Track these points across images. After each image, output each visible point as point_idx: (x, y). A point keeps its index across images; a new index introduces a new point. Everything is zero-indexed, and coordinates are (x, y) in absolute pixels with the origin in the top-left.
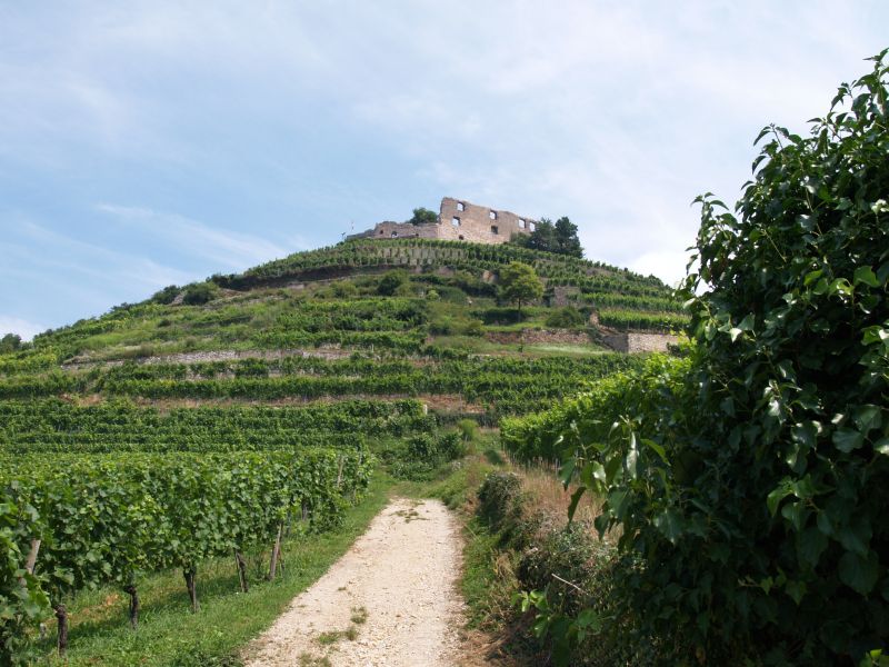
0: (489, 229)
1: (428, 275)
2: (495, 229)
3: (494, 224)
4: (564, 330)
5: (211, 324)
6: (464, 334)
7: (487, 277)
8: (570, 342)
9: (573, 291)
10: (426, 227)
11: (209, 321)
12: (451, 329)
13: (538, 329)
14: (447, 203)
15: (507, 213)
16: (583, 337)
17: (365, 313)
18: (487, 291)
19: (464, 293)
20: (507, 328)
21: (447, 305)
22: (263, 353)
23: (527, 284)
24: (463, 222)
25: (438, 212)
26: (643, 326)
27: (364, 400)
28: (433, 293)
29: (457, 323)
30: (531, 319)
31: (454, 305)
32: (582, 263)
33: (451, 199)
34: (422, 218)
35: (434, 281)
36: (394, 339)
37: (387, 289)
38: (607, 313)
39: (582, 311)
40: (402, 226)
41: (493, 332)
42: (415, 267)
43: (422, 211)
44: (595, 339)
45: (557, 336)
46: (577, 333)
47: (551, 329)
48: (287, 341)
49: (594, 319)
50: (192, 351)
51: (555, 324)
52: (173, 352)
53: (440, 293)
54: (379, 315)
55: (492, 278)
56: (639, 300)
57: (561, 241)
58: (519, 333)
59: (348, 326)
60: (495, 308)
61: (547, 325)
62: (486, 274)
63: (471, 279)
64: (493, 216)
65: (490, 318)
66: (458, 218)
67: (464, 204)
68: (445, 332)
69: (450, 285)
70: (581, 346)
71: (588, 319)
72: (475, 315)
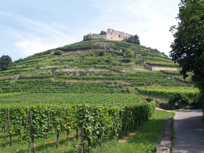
0: (118, 36)
1: (108, 50)
2: (119, 36)
3: (119, 35)
4: (139, 65)
5: (65, 61)
6: (119, 65)
7: (121, 51)
8: (140, 68)
9: (140, 55)
10: (104, 35)
11: (64, 61)
12: (116, 64)
13: (134, 65)
14: (109, 30)
15: (122, 32)
16: (143, 67)
17: (99, 60)
18: (121, 55)
19: (117, 55)
20: (127, 64)
21: (114, 58)
22: (81, 69)
23: (131, 55)
24: (112, 34)
25: (106, 32)
26: (155, 65)
27: (108, 81)
28: (111, 55)
29: (117, 63)
30: (131, 62)
31: (115, 58)
32: (140, 47)
33: (110, 29)
34: (103, 33)
35: (110, 52)
36: (106, 67)
37: (101, 54)
38: (148, 61)
39: (142, 61)
40: (98, 35)
41: (125, 65)
42: (105, 48)
43: (103, 31)
44: (145, 67)
45: (137, 66)
46: (141, 66)
47: (136, 65)
48: (85, 67)
49: (145, 62)
50: (66, 68)
51: (137, 63)
52: (62, 68)
53: (112, 55)
54: (102, 61)
55: (122, 51)
56: (154, 58)
57: (135, 40)
58: (130, 65)
59: (96, 63)
60: (124, 59)
61: (135, 63)
62: (121, 50)
63: (118, 51)
64: (119, 33)
65: (123, 61)
66: (111, 33)
67: (112, 30)
68: (115, 65)
69: (114, 53)
70: (142, 68)
71: (143, 62)
72: (120, 61)
